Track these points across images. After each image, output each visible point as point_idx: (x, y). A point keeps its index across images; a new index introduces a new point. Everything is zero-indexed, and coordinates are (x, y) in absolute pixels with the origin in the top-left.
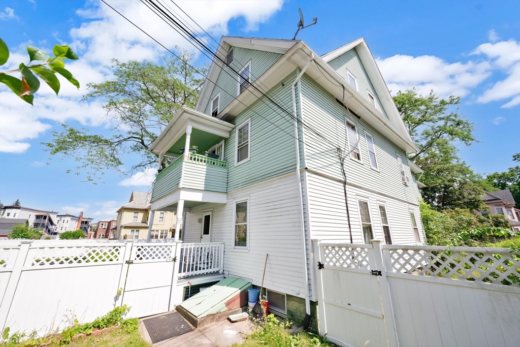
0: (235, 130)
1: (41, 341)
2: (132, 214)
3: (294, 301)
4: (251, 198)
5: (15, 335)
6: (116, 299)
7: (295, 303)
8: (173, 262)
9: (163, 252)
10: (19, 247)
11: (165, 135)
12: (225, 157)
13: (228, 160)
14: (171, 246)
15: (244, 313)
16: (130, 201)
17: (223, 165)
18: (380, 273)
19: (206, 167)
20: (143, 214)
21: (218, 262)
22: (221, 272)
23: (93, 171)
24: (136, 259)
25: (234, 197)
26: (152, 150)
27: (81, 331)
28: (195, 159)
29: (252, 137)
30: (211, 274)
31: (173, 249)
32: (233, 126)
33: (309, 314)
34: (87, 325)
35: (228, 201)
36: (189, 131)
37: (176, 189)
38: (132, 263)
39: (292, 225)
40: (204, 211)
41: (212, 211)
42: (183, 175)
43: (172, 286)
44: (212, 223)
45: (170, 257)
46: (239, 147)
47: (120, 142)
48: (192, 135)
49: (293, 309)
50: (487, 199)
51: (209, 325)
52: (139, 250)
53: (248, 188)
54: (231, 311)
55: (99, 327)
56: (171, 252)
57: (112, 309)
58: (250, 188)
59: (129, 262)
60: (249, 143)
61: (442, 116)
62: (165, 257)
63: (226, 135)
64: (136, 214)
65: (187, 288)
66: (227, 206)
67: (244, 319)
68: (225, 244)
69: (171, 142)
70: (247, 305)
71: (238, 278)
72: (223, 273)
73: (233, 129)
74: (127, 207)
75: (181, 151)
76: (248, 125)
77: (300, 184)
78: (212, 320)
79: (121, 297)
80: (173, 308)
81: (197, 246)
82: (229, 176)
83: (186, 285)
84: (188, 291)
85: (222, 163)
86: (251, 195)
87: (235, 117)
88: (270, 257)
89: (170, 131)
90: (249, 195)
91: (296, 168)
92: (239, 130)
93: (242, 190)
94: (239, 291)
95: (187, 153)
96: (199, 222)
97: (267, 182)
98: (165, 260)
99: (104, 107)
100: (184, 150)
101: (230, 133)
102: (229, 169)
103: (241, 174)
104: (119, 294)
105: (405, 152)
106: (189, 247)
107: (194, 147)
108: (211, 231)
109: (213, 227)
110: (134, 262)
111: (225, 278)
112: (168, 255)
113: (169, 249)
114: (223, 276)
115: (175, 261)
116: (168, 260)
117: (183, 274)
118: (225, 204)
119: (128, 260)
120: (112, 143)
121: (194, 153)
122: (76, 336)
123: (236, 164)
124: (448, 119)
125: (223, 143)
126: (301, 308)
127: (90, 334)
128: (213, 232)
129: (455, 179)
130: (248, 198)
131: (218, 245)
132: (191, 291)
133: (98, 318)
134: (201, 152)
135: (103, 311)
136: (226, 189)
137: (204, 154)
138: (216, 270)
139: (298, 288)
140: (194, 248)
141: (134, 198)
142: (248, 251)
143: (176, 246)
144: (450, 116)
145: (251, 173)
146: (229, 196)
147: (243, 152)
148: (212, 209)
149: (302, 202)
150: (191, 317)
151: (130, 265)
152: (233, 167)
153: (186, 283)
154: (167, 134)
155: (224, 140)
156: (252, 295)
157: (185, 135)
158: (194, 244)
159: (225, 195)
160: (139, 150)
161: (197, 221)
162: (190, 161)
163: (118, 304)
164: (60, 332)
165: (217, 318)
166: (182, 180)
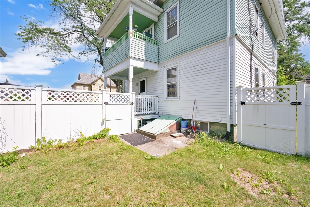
0: (163, 14)
1: (68, 144)
2: (82, 87)
3: (216, 125)
4: (180, 65)
5: (49, 141)
6: (102, 124)
7: (217, 126)
8: (131, 105)
9: (125, 99)
10: (35, 89)
11: (109, 19)
12: (156, 37)
13: (158, 40)
14: (129, 95)
15: (179, 133)
16: (79, 79)
17: (155, 43)
18: (300, 103)
19: (144, 43)
20: (88, 87)
21: (155, 108)
22: (157, 113)
23: (54, 55)
24: (109, 102)
25: (165, 65)
26: (98, 35)
27: (88, 140)
28: (136, 37)
29: (180, 18)
30: (151, 114)
31: (130, 97)
32: (161, 10)
33: (230, 131)
34: (89, 137)
35: (159, 69)
36: (131, 13)
37: (127, 57)
38: (108, 104)
39: (218, 79)
40: (140, 78)
41: (146, 77)
42: (131, 48)
43: (132, 119)
44: (147, 85)
45: (129, 102)
46: (167, 28)
47: (68, 35)
48: (133, 16)
49: (215, 130)
50: (306, 79)
51: (162, 138)
52: (111, 96)
53: (178, 58)
54: (172, 132)
55: (96, 138)
56: (129, 99)
57: (101, 130)
58: (179, 57)
59: (106, 104)
60: (178, 23)
61: (299, 16)
62: (126, 102)
63: (155, 19)
64: (84, 87)
65: (140, 121)
66: (158, 73)
67: (181, 136)
68: (159, 97)
69: (114, 25)
70: (180, 129)
71: (170, 115)
72: (158, 114)
73: (162, 13)
74: (78, 83)
75: (126, 30)
76: (176, 7)
77: (229, 47)
78: (163, 136)
79: (104, 124)
80: (133, 131)
81: (143, 97)
82: (159, 52)
83: (139, 119)
84: (141, 123)
85: (154, 42)
86: (180, 63)
87: (163, 3)
88: (197, 102)
89: (112, 16)
90: (178, 63)
91: (226, 36)
92: (168, 13)
93: (171, 60)
94: (175, 122)
95: (131, 30)
96: (137, 85)
97: (195, 51)
98: (127, 103)
99: (51, 5)
100: (128, 28)
101: (159, 17)
102: (159, 46)
103: (170, 48)
104: (103, 122)
105: (276, 39)
106: (138, 97)
107: (136, 26)
108: (147, 90)
109: (148, 87)
110: (109, 103)
111: (160, 116)
112: (128, 101)
113: (128, 97)
114: (158, 115)
115: (132, 105)
116: (128, 104)
117: (136, 113)
118: (157, 72)
119: (105, 102)
120: (63, 35)
121: (136, 31)
122: (86, 142)
123: (165, 41)
124: (302, 18)
125: (153, 25)
126: (221, 129)
127: (94, 142)
128: (148, 91)
129: (290, 66)
130: (178, 65)
131: (154, 97)
132: (143, 122)
133: (95, 134)
134: (141, 31)
135: (97, 130)
136: (158, 60)
137: (142, 33)
138: (154, 112)
139: (221, 118)
140: (141, 98)
141: (81, 78)
142: (178, 99)
143: (132, 95)
144: (305, 16)
145: (180, 46)
146: (160, 65)
147: (172, 31)
148: (146, 76)
149: (230, 61)
150: (149, 134)
151: (107, 105)
152: (163, 44)
153: (139, 118)
154: (111, 18)
155: (153, 24)
156: (183, 123)
157: (128, 16)
158: (141, 95)
159: (157, 65)
160: (81, 41)
161: (135, 85)
162: (134, 37)
163: (104, 127)
164: (75, 140)
165: (165, 135)
166: (130, 51)
